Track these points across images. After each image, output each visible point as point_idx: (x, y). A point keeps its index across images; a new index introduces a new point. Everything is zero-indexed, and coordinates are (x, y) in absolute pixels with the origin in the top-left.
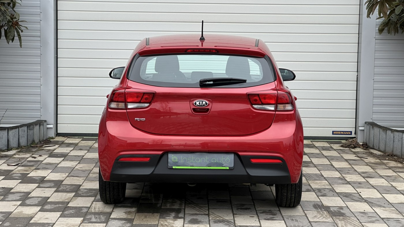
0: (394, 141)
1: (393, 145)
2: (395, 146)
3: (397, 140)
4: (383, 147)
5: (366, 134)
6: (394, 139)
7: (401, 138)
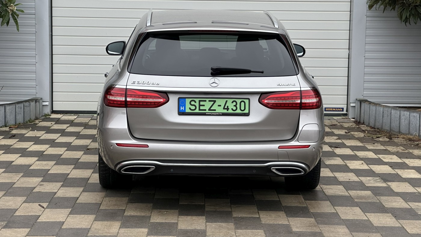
0: (383, 117)
1: (383, 120)
2: (384, 121)
3: (386, 116)
4: (373, 122)
5: (357, 110)
6: (383, 114)
7: (390, 113)
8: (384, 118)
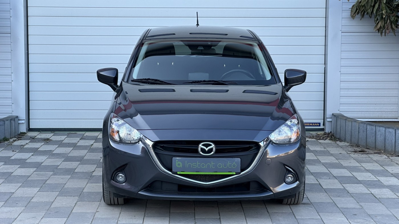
2: (360, 136)
3: (362, 131)
4: (349, 138)
5: (334, 125)
6: (359, 130)
7: (366, 129)
8: (360, 134)
